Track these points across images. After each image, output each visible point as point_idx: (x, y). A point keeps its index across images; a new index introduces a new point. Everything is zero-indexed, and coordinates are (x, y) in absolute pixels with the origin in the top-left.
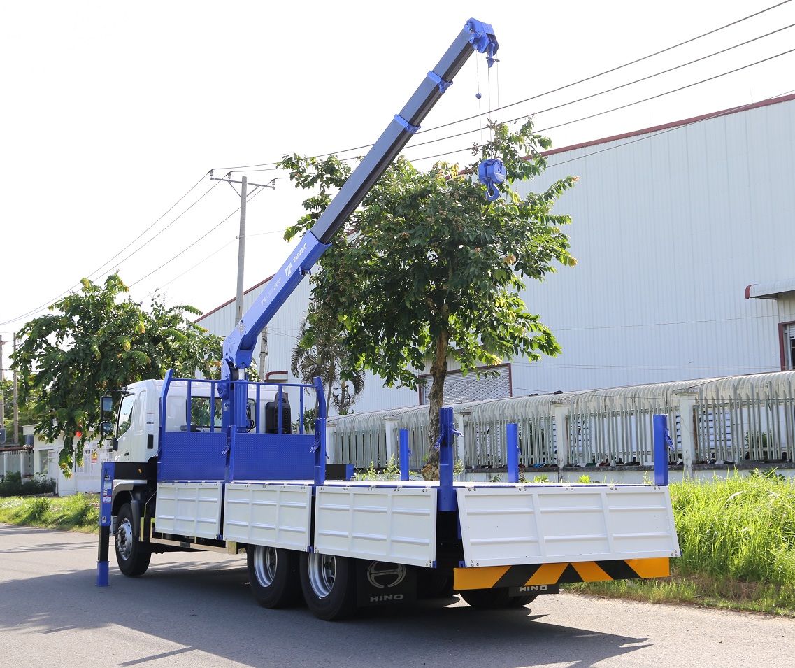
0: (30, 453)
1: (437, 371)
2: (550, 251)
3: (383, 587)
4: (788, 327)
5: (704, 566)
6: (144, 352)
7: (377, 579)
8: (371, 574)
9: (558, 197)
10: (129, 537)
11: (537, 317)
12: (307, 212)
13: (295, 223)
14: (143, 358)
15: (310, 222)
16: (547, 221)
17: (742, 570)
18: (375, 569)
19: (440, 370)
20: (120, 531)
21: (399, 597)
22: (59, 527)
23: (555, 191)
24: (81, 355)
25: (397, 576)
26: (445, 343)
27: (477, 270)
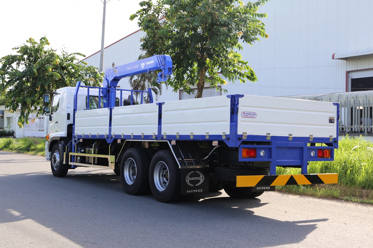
0: (2, 118)
1: (200, 86)
2: (257, 30)
3: (193, 185)
4: (350, 73)
5: (342, 181)
6: (58, 73)
7: (190, 181)
8: (187, 179)
9: (263, 5)
10: (58, 159)
11: (247, 63)
12: (141, 8)
13: (135, 13)
14: (58, 76)
15: (142, 13)
16: (256, 16)
17: (363, 184)
18: (190, 177)
19: (201, 85)
20: (53, 156)
21: (200, 191)
22: (18, 151)
23: (261, 1)
24: (28, 73)
25: (200, 181)
26: (204, 73)
27: (224, 38)
